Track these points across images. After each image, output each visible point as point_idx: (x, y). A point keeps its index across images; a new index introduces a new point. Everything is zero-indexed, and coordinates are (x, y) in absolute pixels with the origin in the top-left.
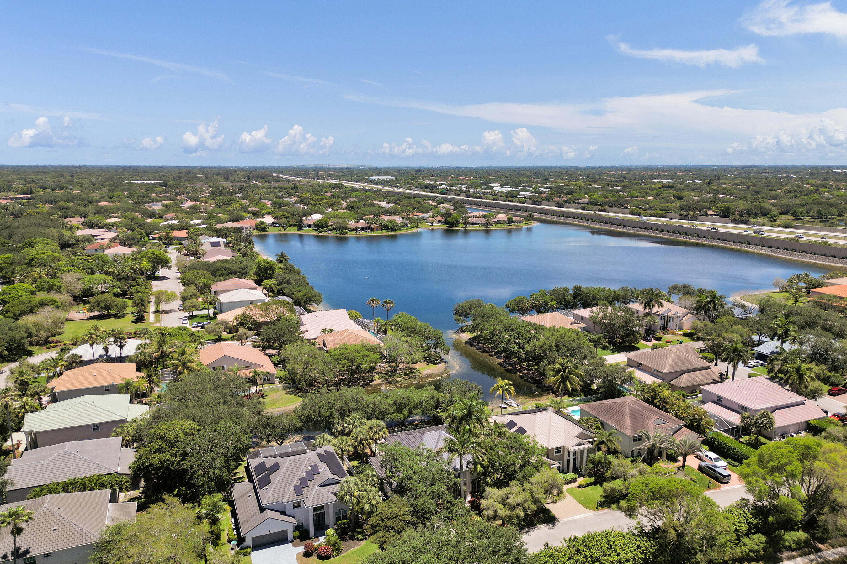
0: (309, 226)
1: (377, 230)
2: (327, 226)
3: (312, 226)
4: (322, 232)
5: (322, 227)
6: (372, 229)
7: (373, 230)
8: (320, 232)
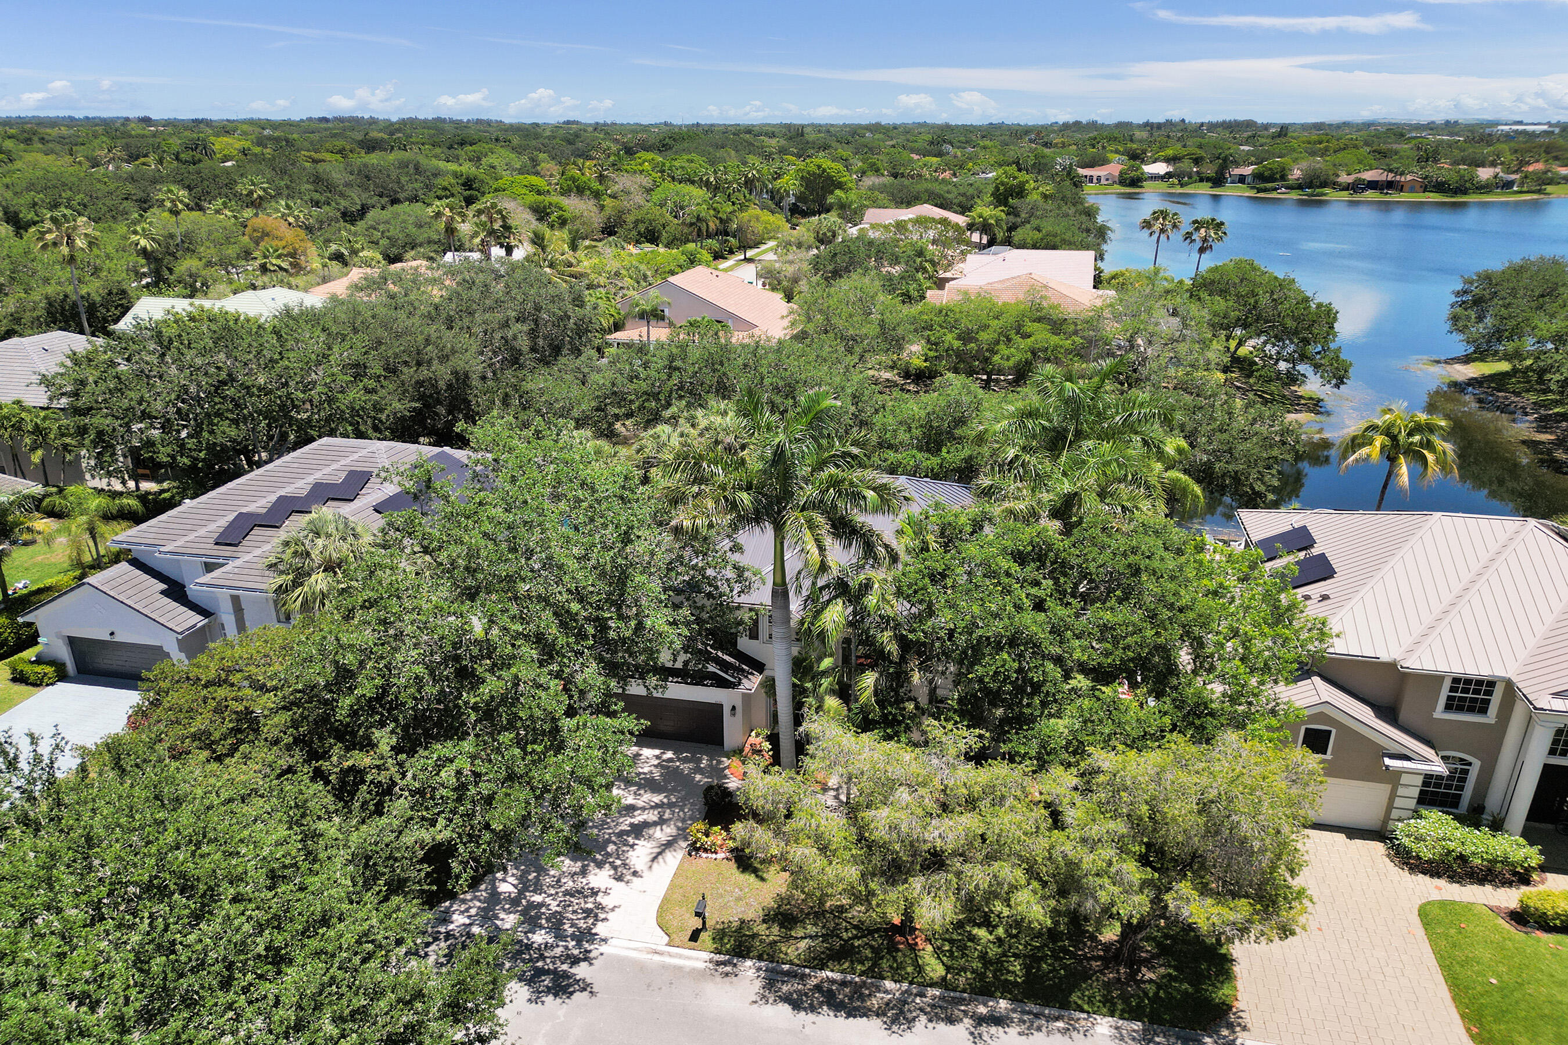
0: (1242, 179)
1: (1412, 190)
2: (1283, 178)
3: (1249, 180)
4: (1265, 190)
5: (1271, 179)
6: (1399, 187)
7: (1401, 190)
8: (1259, 191)
